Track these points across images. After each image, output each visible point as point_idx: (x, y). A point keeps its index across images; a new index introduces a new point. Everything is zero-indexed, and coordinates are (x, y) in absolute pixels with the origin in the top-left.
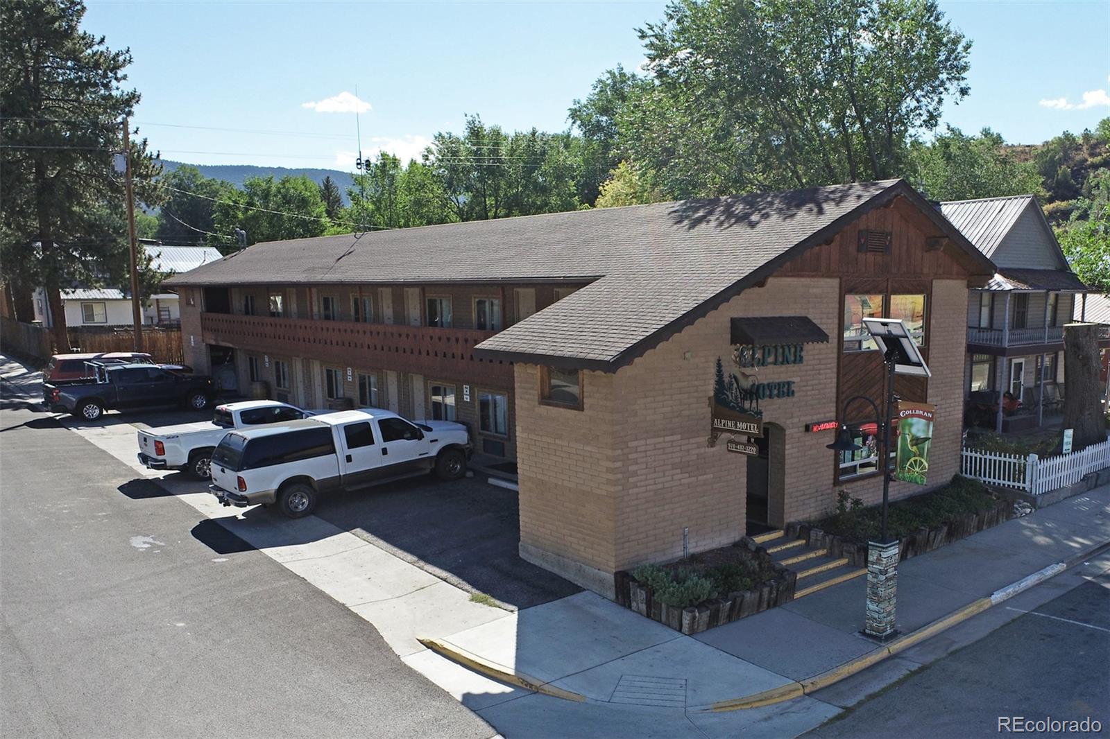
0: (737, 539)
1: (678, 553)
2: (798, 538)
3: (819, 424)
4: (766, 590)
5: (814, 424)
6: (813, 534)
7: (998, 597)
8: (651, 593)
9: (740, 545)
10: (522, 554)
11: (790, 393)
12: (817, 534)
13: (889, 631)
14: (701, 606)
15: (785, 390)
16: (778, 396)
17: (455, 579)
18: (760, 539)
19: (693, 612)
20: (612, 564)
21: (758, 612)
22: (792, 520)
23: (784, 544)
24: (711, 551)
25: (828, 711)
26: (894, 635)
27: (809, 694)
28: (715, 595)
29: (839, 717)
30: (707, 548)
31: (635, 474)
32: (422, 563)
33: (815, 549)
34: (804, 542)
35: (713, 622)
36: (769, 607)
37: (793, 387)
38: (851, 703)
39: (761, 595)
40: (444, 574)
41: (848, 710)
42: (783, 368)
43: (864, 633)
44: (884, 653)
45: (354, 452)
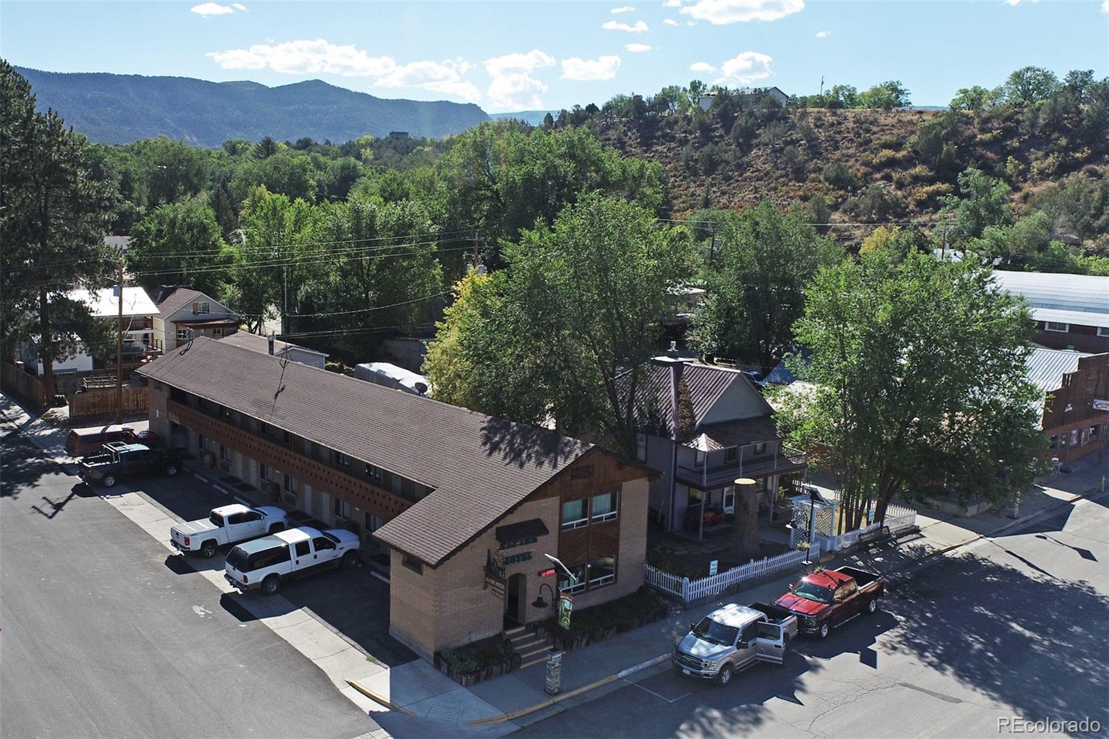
0: (498, 632)
1: (466, 641)
2: (532, 632)
3: (546, 571)
4: (505, 666)
5: (543, 572)
6: (539, 630)
7: (623, 673)
8: (449, 665)
9: (499, 636)
10: (391, 633)
11: (530, 558)
12: (541, 630)
13: (556, 691)
14: (471, 674)
15: (527, 556)
16: (523, 560)
17: (358, 646)
18: (508, 633)
19: (466, 676)
20: (433, 648)
21: (501, 675)
22: (530, 621)
23: (525, 634)
24: (484, 640)
25: (514, 728)
26: (560, 692)
27: (510, 720)
28: (478, 668)
29: (519, 731)
30: (481, 638)
31: (445, 607)
32: (341, 634)
33: (540, 638)
34: (534, 634)
35: (477, 680)
36: (506, 673)
37: (531, 555)
38: (525, 725)
39: (502, 668)
40: (353, 643)
41: (523, 728)
42: (525, 546)
43: (545, 691)
44: (551, 702)
45: (300, 558)
